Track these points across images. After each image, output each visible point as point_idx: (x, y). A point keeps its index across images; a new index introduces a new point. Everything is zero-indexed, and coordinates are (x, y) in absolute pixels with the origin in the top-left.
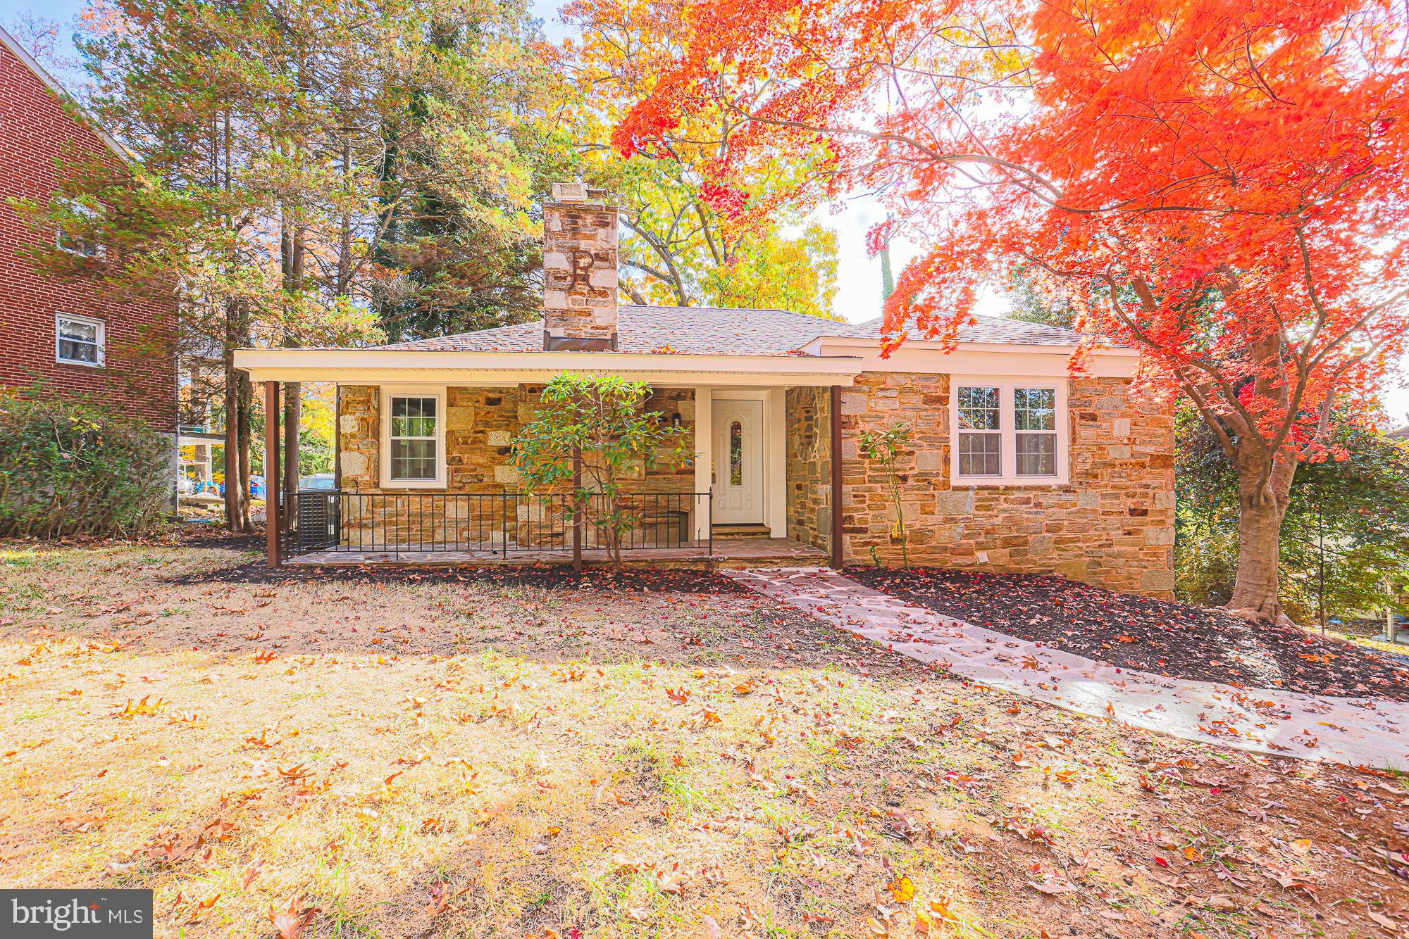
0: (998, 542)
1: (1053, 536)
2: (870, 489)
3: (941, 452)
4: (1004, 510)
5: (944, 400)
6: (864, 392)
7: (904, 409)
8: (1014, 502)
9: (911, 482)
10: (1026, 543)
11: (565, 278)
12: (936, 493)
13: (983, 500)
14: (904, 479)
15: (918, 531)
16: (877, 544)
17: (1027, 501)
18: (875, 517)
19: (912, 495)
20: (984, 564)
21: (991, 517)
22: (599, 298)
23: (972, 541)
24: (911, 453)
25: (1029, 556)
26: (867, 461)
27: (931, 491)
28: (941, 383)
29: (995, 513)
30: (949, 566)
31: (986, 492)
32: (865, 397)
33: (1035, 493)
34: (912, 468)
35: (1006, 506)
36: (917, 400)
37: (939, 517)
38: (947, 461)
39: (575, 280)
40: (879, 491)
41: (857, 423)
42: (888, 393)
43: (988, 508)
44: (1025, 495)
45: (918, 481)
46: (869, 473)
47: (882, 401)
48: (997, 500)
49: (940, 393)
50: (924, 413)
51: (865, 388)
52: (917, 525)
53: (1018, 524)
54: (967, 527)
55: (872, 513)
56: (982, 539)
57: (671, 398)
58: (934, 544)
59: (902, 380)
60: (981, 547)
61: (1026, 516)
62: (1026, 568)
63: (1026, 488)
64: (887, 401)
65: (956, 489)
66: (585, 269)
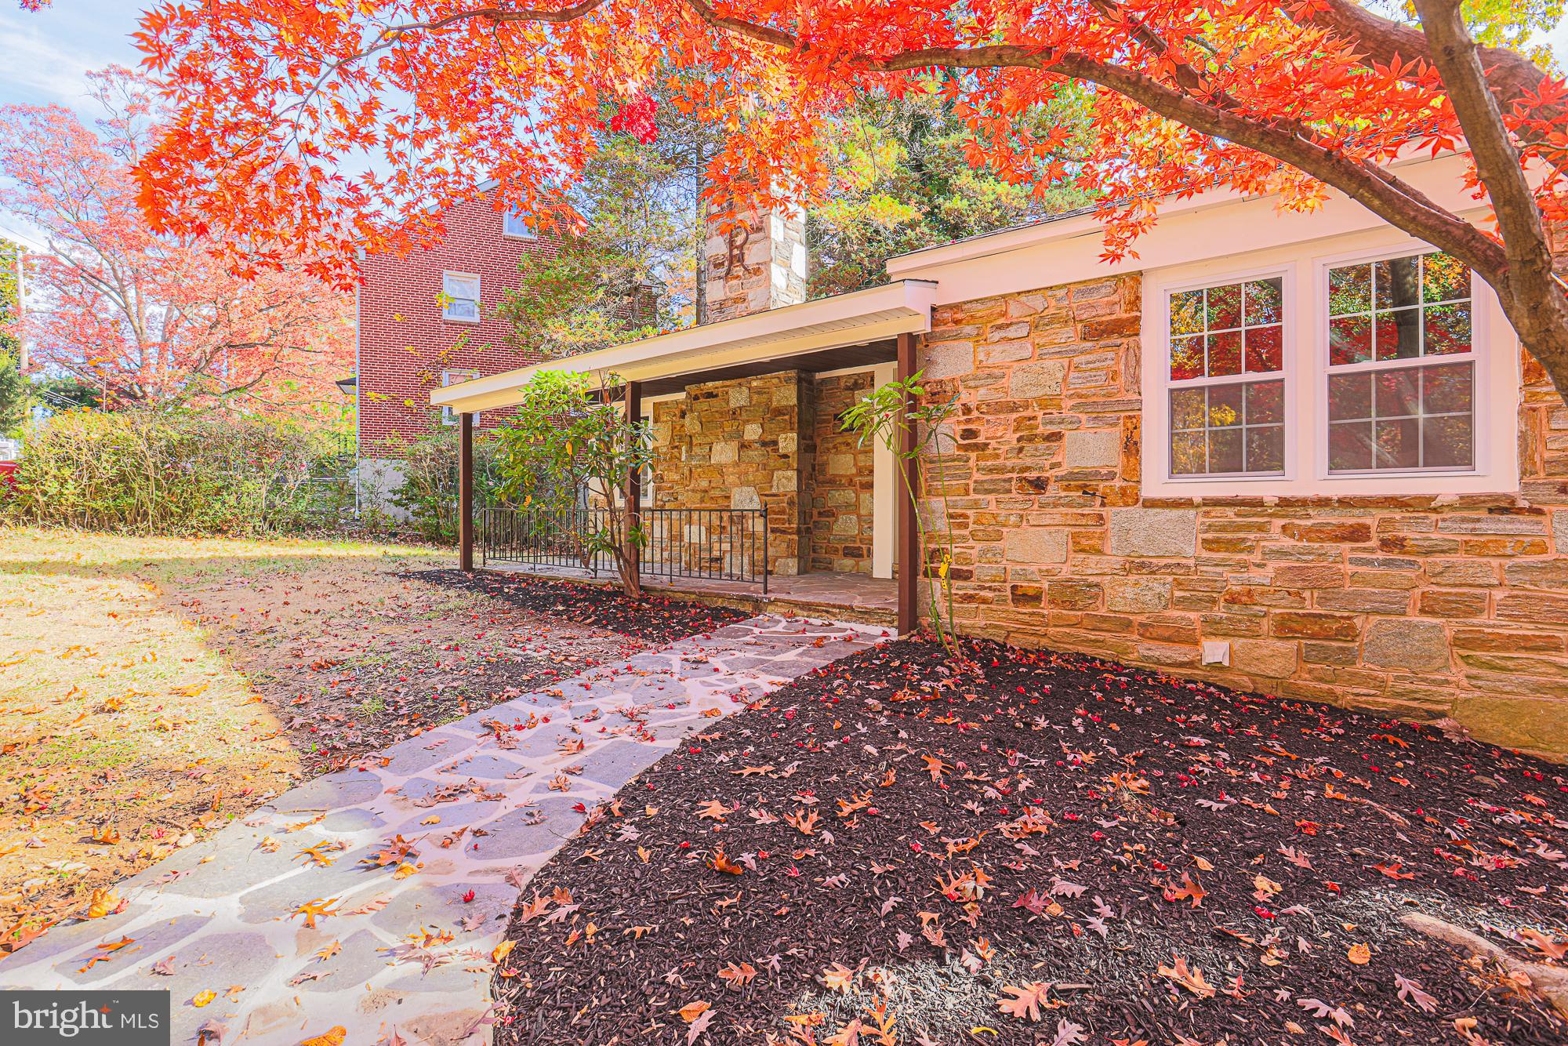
0: (1266, 625)
1: (1450, 628)
2: (976, 504)
3: (1118, 432)
4: (1282, 553)
5: (1128, 327)
6: (968, 337)
7: (1041, 357)
8: (1306, 534)
9: (1052, 490)
10: (1348, 632)
11: (722, 264)
12: (1104, 511)
13: (1223, 529)
14: (1039, 485)
15: (1068, 585)
16: (984, 601)
17: (1358, 534)
18: (984, 552)
19: (1056, 515)
20: (1217, 667)
21: (1244, 566)
22: (755, 278)
23: (1193, 615)
24: (1056, 437)
25: (1359, 667)
26: (973, 455)
27: (1097, 509)
28: (1125, 293)
29: (1256, 557)
30: (1132, 659)
31: (1230, 512)
32: (970, 345)
33: (1386, 514)
34: (1059, 465)
35: (1287, 543)
36: (1067, 335)
37: (1113, 559)
38: (1131, 447)
39: (731, 263)
40: (993, 506)
41: (956, 391)
42: (1012, 332)
43: (1232, 546)
44: (1351, 518)
45: (1067, 488)
46: (977, 476)
47: (999, 348)
48: (1261, 528)
49: (1121, 314)
50: (1083, 358)
51: (968, 329)
52: (1066, 572)
53: (1327, 588)
54: (1178, 584)
55: (979, 546)
56: (1220, 612)
57: (848, 388)
58: (1103, 612)
59: (1038, 303)
60: (1215, 629)
61: (1350, 569)
62: (1347, 694)
63: (1344, 503)
64: (1007, 346)
65: (1151, 504)
66: (741, 247)
